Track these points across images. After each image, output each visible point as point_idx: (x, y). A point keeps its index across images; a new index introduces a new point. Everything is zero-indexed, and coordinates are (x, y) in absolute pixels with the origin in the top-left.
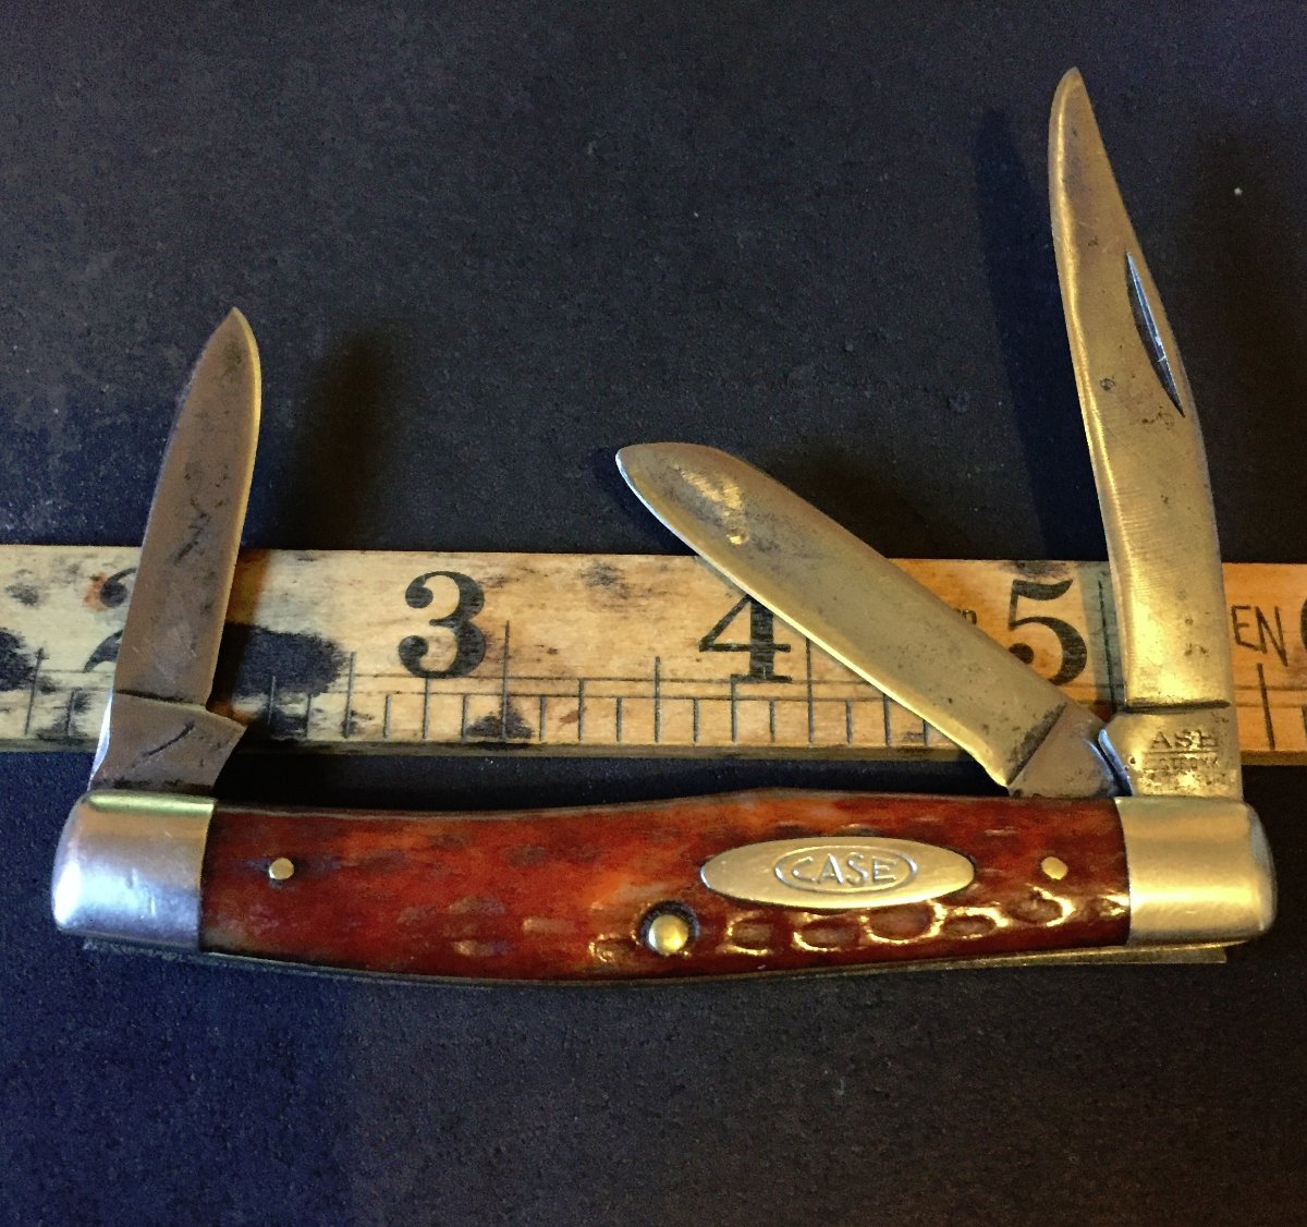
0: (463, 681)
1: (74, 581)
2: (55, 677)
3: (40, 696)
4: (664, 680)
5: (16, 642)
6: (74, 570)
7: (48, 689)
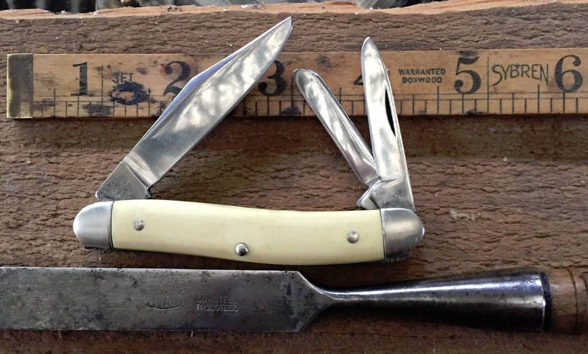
0: (279, 97)
1: (156, 66)
2: (154, 97)
3: (152, 105)
4: (343, 95)
5: (141, 86)
6: (155, 62)
7: (154, 102)
